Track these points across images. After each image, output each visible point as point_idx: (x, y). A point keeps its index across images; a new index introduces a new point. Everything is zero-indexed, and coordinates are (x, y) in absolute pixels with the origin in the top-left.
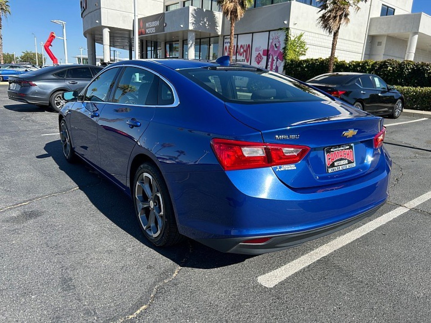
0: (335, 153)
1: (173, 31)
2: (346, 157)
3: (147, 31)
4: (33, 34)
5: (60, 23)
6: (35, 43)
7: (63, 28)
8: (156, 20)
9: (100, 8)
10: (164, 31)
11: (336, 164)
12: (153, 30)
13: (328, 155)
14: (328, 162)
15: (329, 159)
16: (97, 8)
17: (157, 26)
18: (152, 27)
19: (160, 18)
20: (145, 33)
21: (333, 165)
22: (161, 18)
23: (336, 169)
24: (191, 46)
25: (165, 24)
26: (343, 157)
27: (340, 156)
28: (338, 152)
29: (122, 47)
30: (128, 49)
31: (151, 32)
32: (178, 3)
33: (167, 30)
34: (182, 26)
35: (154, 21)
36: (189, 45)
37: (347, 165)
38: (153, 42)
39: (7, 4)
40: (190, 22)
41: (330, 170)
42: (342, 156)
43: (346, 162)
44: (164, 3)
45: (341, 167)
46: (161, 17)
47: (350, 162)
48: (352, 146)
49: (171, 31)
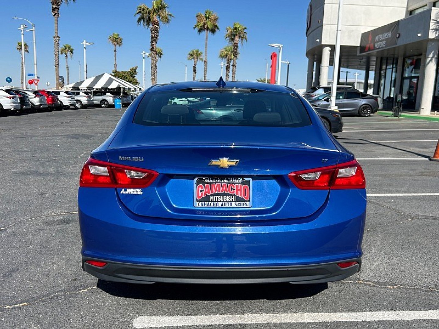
0: (213, 185)
1: (408, 43)
2: (235, 193)
3: (376, 45)
4: (266, 60)
5: (277, 47)
6: (266, 69)
7: (280, 52)
8: (388, 31)
9: (322, 25)
10: (396, 44)
12: (383, 44)
13: (200, 186)
14: (198, 195)
15: (202, 191)
16: (319, 25)
17: (389, 38)
18: (382, 41)
19: (392, 29)
20: (373, 49)
22: (394, 28)
23: (210, 204)
24: (431, 60)
25: (398, 35)
26: (228, 192)
27: (223, 190)
28: (218, 185)
29: (356, 67)
30: (365, 69)
31: (381, 47)
32: (426, 5)
33: (401, 42)
34: (419, 35)
35: (386, 33)
36: (429, 59)
37: (233, 203)
38: (395, 59)
39: (245, 31)
40: (431, 27)
42: (225, 190)
43: (234, 198)
44: (407, 8)
45: (220, 203)
46: (394, 26)
47: (240, 200)
48: (249, 181)
49: (405, 43)
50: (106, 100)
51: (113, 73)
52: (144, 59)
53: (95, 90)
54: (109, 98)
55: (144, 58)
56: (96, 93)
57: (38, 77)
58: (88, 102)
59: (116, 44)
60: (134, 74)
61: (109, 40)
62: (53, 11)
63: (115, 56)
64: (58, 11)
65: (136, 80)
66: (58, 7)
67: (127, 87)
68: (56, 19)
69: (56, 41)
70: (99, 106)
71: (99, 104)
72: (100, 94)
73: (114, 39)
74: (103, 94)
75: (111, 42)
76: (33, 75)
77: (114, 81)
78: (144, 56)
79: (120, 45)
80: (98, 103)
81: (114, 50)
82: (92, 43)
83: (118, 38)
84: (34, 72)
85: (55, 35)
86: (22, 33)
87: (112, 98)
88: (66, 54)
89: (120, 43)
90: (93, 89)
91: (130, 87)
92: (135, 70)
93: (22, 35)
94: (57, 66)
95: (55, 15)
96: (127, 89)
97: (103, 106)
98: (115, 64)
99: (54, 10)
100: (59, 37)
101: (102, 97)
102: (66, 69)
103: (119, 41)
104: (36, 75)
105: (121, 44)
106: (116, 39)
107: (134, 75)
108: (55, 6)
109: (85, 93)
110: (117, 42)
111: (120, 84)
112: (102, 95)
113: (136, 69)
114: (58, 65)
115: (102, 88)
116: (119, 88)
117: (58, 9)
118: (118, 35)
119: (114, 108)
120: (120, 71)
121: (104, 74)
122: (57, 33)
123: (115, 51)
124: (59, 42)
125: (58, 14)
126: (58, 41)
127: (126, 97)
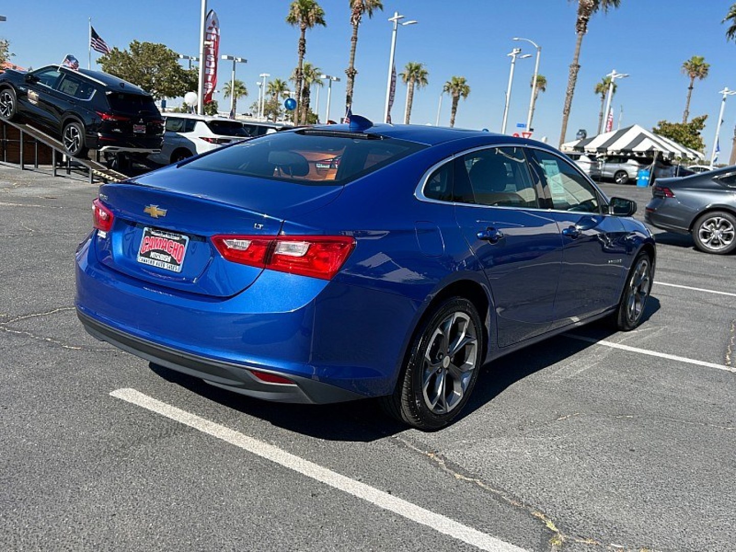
0: (157, 239)
2: (172, 252)
11: (152, 254)
13: (147, 238)
14: (143, 248)
15: (147, 244)
21: (147, 255)
23: (148, 261)
26: (166, 251)
27: (163, 247)
28: (160, 240)
37: (166, 264)
41: (140, 259)
42: (165, 247)
43: (169, 259)
45: (156, 261)
47: (173, 262)
48: (185, 240)
50: (624, 172)
51: (660, 125)
52: (723, 103)
53: (609, 153)
54: (632, 168)
55: (724, 100)
56: (611, 159)
57: (531, 130)
58: (590, 172)
59: (694, 75)
60: (697, 128)
61: (684, 68)
62: (577, 24)
63: (689, 97)
64: (586, 24)
65: (700, 141)
66: (586, 18)
67: (666, 149)
68: (580, 37)
69: (573, 73)
70: (611, 180)
71: (613, 176)
72: (618, 160)
73: (693, 66)
74: (622, 160)
75: (686, 72)
76: (523, 126)
77: (646, 139)
78: (725, 96)
79: (702, 77)
80: (611, 174)
81: (689, 86)
82: (626, 75)
83: (701, 65)
84: (527, 122)
85: (575, 62)
86: (513, 61)
87: (636, 169)
88: (603, 92)
89: (704, 73)
90: (607, 151)
91: (673, 150)
92: (701, 121)
93: (513, 65)
94: (567, 112)
95: (580, 30)
96: (666, 154)
97: (618, 181)
98: (687, 111)
99: (579, 22)
100: (579, 66)
101: (620, 165)
102: (598, 117)
103: (701, 69)
104: (528, 126)
105: (704, 75)
106: (696, 66)
107: (698, 131)
108: (582, 17)
109: (590, 157)
110: (698, 72)
111: (655, 145)
112: (620, 162)
113: (703, 120)
114: (569, 110)
115: (622, 151)
116: (650, 152)
117: (586, 20)
118: (702, 59)
119: (635, 186)
120: (673, 123)
121: (633, 126)
122: (577, 60)
123: (691, 88)
124: (578, 75)
125: (585, 28)
126: (577, 72)
127: (665, 168)
